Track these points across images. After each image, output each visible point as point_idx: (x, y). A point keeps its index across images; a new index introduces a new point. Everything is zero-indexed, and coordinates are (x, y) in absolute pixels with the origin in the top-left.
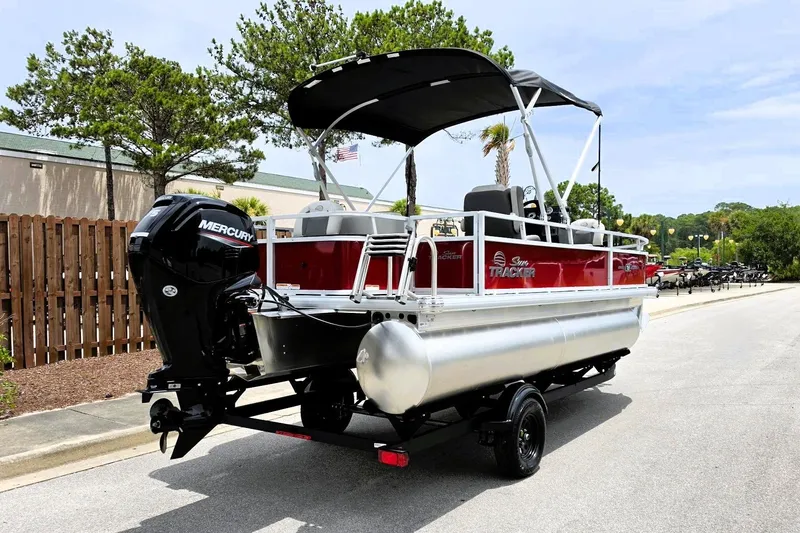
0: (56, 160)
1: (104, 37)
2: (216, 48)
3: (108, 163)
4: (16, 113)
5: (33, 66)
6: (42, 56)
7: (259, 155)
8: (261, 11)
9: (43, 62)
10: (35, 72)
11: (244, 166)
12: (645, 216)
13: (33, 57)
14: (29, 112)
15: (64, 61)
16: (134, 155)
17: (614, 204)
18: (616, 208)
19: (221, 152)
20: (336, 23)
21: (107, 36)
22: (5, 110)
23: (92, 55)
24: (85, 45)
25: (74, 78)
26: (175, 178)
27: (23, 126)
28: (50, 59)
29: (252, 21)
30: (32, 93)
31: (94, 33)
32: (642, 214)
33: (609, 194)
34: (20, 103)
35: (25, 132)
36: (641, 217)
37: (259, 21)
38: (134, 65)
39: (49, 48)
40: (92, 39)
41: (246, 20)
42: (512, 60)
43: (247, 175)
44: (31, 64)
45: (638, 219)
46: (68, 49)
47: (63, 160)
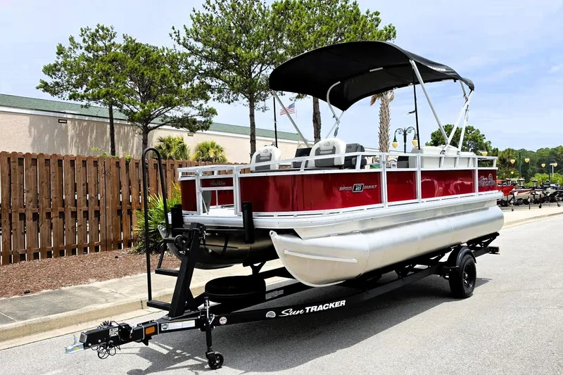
0: (77, 117)
1: (108, 31)
2: (175, 33)
3: (111, 118)
4: (49, 84)
5: (60, 51)
6: (67, 45)
7: (213, 112)
8: (206, 5)
9: (67, 49)
10: (62, 55)
11: (203, 119)
12: (509, 149)
13: (61, 45)
14: (57, 83)
15: (81, 48)
16: (126, 113)
17: (485, 141)
18: (486, 144)
19: (187, 109)
20: (260, 10)
21: (111, 30)
22: (43, 82)
23: (100, 44)
24: (96, 36)
25: (88, 60)
26: (155, 128)
27: (54, 93)
28: (72, 47)
29: (201, 13)
30: (59, 70)
31: (103, 28)
32: (507, 148)
33: (481, 134)
34: (51, 76)
35: (56, 98)
36: (506, 150)
37: (206, 12)
38: (126, 49)
39: (71, 39)
40: (101, 32)
41: (197, 12)
42: (395, 34)
43: (206, 126)
44: (59, 50)
45: (504, 152)
46: (84, 40)
47: (84, 118)
